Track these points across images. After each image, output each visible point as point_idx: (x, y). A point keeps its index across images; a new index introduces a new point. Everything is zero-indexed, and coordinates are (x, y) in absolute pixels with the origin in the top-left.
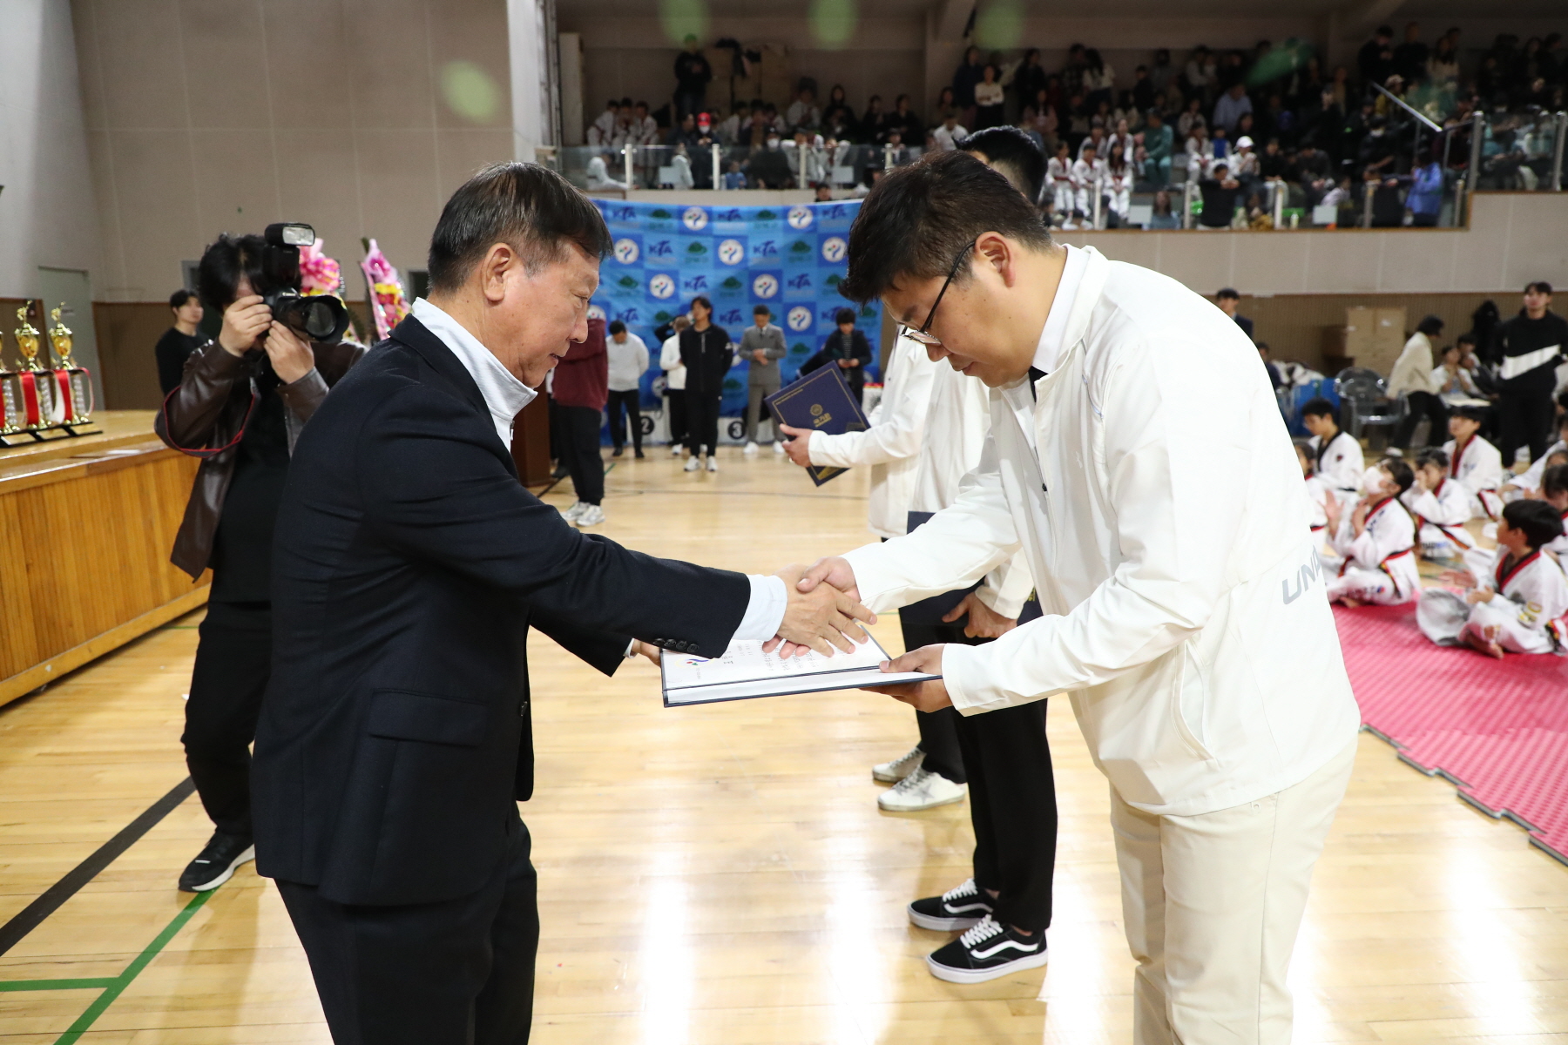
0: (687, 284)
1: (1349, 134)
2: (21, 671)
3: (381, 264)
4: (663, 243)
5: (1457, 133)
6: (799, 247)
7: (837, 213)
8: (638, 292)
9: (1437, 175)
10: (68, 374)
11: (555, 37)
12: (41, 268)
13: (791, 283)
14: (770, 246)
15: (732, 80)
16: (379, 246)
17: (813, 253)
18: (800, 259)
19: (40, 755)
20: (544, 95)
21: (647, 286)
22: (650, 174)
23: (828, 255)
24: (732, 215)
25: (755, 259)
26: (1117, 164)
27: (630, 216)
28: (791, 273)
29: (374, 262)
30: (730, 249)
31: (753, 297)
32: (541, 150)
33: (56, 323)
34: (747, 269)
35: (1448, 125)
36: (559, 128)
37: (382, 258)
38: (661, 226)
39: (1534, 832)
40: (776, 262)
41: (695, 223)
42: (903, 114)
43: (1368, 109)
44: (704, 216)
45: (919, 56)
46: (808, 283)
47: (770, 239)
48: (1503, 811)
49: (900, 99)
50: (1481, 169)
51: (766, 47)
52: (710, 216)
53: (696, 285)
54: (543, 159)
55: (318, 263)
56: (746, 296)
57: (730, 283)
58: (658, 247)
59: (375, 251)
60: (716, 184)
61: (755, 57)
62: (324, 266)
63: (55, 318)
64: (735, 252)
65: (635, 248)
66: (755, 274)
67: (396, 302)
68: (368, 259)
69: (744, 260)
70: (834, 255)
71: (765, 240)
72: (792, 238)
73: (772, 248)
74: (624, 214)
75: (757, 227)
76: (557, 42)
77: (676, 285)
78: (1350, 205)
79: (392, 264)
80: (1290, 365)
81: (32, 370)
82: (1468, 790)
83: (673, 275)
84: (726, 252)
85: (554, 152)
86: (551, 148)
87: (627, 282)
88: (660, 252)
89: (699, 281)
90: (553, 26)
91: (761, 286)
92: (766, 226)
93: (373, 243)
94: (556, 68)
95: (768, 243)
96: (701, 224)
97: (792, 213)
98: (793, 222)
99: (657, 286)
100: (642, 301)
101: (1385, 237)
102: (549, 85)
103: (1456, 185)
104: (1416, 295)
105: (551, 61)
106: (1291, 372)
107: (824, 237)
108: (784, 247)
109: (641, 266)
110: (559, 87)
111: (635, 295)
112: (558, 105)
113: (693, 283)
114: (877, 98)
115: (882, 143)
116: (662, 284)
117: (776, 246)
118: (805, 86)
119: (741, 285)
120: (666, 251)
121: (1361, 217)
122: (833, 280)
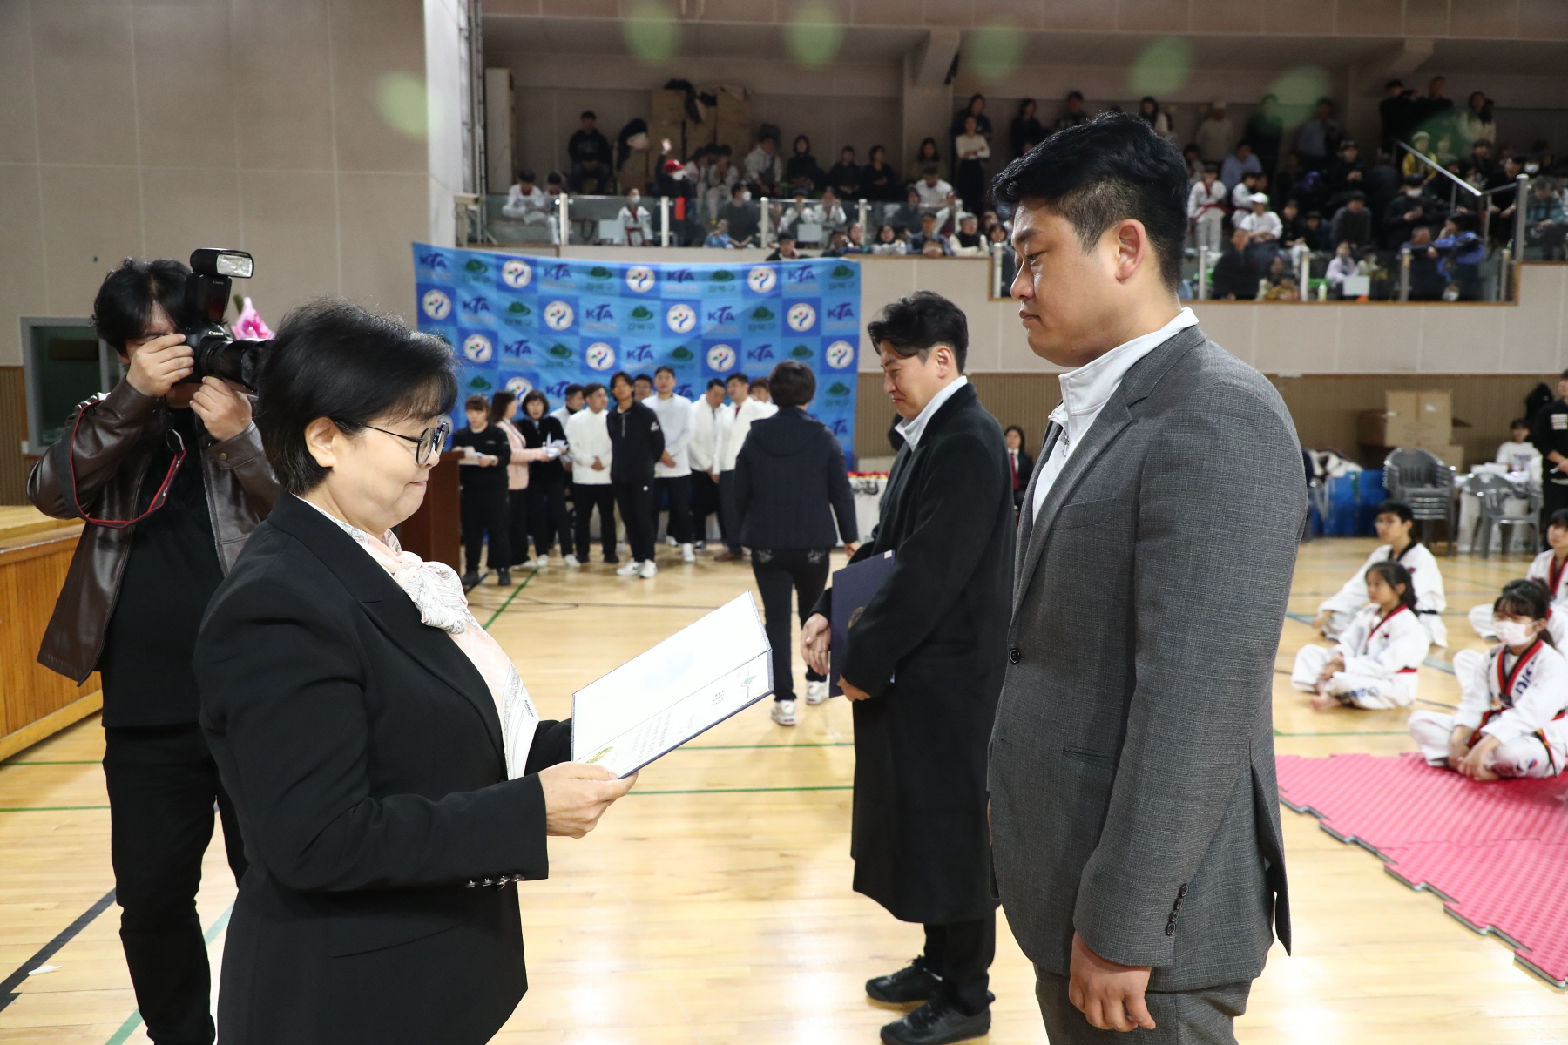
0: (630, 355)
3: (256, 328)
4: (602, 307)
6: (761, 313)
7: (804, 276)
8: (572, 362)
11: (481, 73)
13: (751, 355)
14: (727, 311)
15: (684, 124)
16: (255, 305)
17: (777, 320)
18: (762, 327)
20: (467, 136)
22: (588, 229)
23: (794, 324)
24: (683, 276)
25: (708, 326)
27: (563, 275)
28: (751, 344)
29: (247, 324)
30: (681, 315)
31: (706, 370)
32: (462, 198)
34: (699, 337)
36: (483, 174)
37: (258, 320)
38: (600, 286)
40: (732, 330)
41: (640, 285)
42: (878, 166)
44: (651, 276)
45: (895, 104)
46: (770, 354)
47: (727, 305)
49: (874, 149)
50: (1528, 237)
51: (723, 90)
52: (658, 275)
53: (640, 355)
54: (463, 209)
56: (698, 369)
57: (680, 353)
58: (597, 311)
61: (710, 101)
64: (686, 319)
65: (569, 312)
66: (709, 344)
69: (697, 328)
70: (801, 324)
71: (722, 305)
72: (752, 304)
73: (729, 314)
74: (557, 273)
75: (712, 289)
76: (484, 78)
77: (617, 355)
78: (1383, 275)
83: (614, 343)
84: (676, 318)
85: (476, 201)
86: (472, 196)
87: (559, 351)
88: (599, 317)
89: (644, 351)
90: (478, 60)
91: (715, 358)
92: (722, 289)
93: (247, 302)
94: (482, 107)
95: (724, 309)
96: (648, 284)
97: (753, 274)
98: (754, 284)
99: (594, 356)
100: (577, 373)
101: (1424, 311)
102: (473, 126)
103: (1501, 255)
104: (1462, 377)
105: (476, 100)
106: (1324, 462)
107: (789, 304)
108: (744, 313)
109: (576, 333)
110: (485, 128)
111: (569, 367)
112: (483, 149)
113: (636, 354)
114: (849, 149)
115: (855, 199)
116: (600, 353)
117: (735, 311)
118: (767, 134)
119: (692, 356)
120: (605, 316)
121: (1397, 288)
122: (800, 352)
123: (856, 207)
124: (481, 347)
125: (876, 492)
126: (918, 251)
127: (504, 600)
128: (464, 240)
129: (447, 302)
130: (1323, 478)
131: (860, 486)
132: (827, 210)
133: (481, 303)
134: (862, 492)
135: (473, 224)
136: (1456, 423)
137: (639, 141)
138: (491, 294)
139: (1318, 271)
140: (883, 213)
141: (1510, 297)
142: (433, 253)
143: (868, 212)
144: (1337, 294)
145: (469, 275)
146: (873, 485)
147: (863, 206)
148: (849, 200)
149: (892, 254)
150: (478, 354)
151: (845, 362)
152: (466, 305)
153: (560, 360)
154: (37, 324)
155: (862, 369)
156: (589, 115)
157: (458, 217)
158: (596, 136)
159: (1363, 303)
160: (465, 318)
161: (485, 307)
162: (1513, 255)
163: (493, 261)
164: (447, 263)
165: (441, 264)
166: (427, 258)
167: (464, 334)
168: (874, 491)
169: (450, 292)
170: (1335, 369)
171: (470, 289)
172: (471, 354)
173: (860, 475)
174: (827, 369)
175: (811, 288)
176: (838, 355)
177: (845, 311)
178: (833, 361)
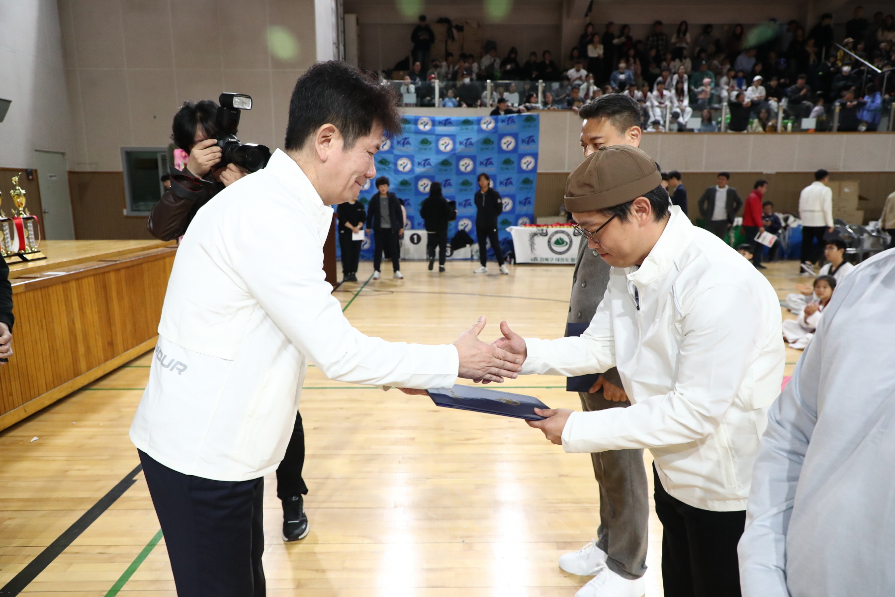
0: (419, 164)
1: (821, 75)
5: (890, 74)
6: (487, 142)
7: (510, 122)
8: (390, 168)
9: (879, 100)
10: (22, 220)
11: (342, 16)
12: (36, 151)
13: (481, 163)
14: (469, 141)
15: (446, 42)
17: (495, 145)
18: (487, 149)
20: (335, 50)
21: (396, 164)
23: (504, 147)
24: (447, 122)
25: (460, 148)
26: (680, 93)
28: (482, 158)
30: (445, 143)
31: (459, 172)
33: (15, 186)
34: (455, 154)
35: (885, 69)
40: (472, 151)
42: (547, 62)
43: (832, 60)
44: (430, 123)
45: (558, 28)
46: (491, 163)
47: (470, 137)
49: (546, 52)
51: (467, 23)
52: (434, 123)
53: (424, 164)
56: (454, 171)
57: (445, 163)
58: (402, 141)
60: (437, 105)
61: (460, 29)
64: (448, 145)
65: (388, 142)
66: (460, 158)
69: (454, 149)
70: (508, 147)
71: (466, 138)
72: (482, 136)
73: (470, 142)
75: (462, 129)
76: (344, 19)
77: (413, 164)
78: (824, 117)
80: (786, 215)
83: (411, 158)
84: (443, 144)
87: (383, 162)
88: (404, 144)
89: (426, 162)
90: (341, 9)
91: (463, 165)
92: (467, 129)
94: (343, 34)
95: (468, 140)
96: (428, 128)
97: (483, 122)
98: (484, 126)
99: (401, 165)
100: (392, 173)
102: (339, 45)
104: (865, 173)
105: (340, 30)
106: (786, 220)
107: (501, 136)
108: (478, 141)
109: (392, 153)
110: (344, 46)
111: (388, 170)
112: (343, 57)
113: (422, 163)
114: (534, 54)
115: (537, 80)
116: (404, 163)
117: (473, 141)
118: (490, 47)
119: (451, 164)
120: (407, 144)
121: (831, 125)
122: (507, 162)
123: (537, 84)
125: (546, 235)
126: (570, 107)
127: (359, 289)
130: (785, 228)
131: (538, 232)
134: (539, 235)
136: (861, 198)
140: (550, 87)
144: (798, 129)
146: (545, 231)
147: (541, 84)
148: (532, 80)
151: (531, 167)
153: (384, 167)
154: (129, 150)
155: (539, 171)
159: (811, 133)
168: (545, 234)
170: (795, 170)
173: (538, 226)
174: (521, 171)
175: (514, 128)
176: (527, 163)
177: (531, 140)
178: (524, 167)
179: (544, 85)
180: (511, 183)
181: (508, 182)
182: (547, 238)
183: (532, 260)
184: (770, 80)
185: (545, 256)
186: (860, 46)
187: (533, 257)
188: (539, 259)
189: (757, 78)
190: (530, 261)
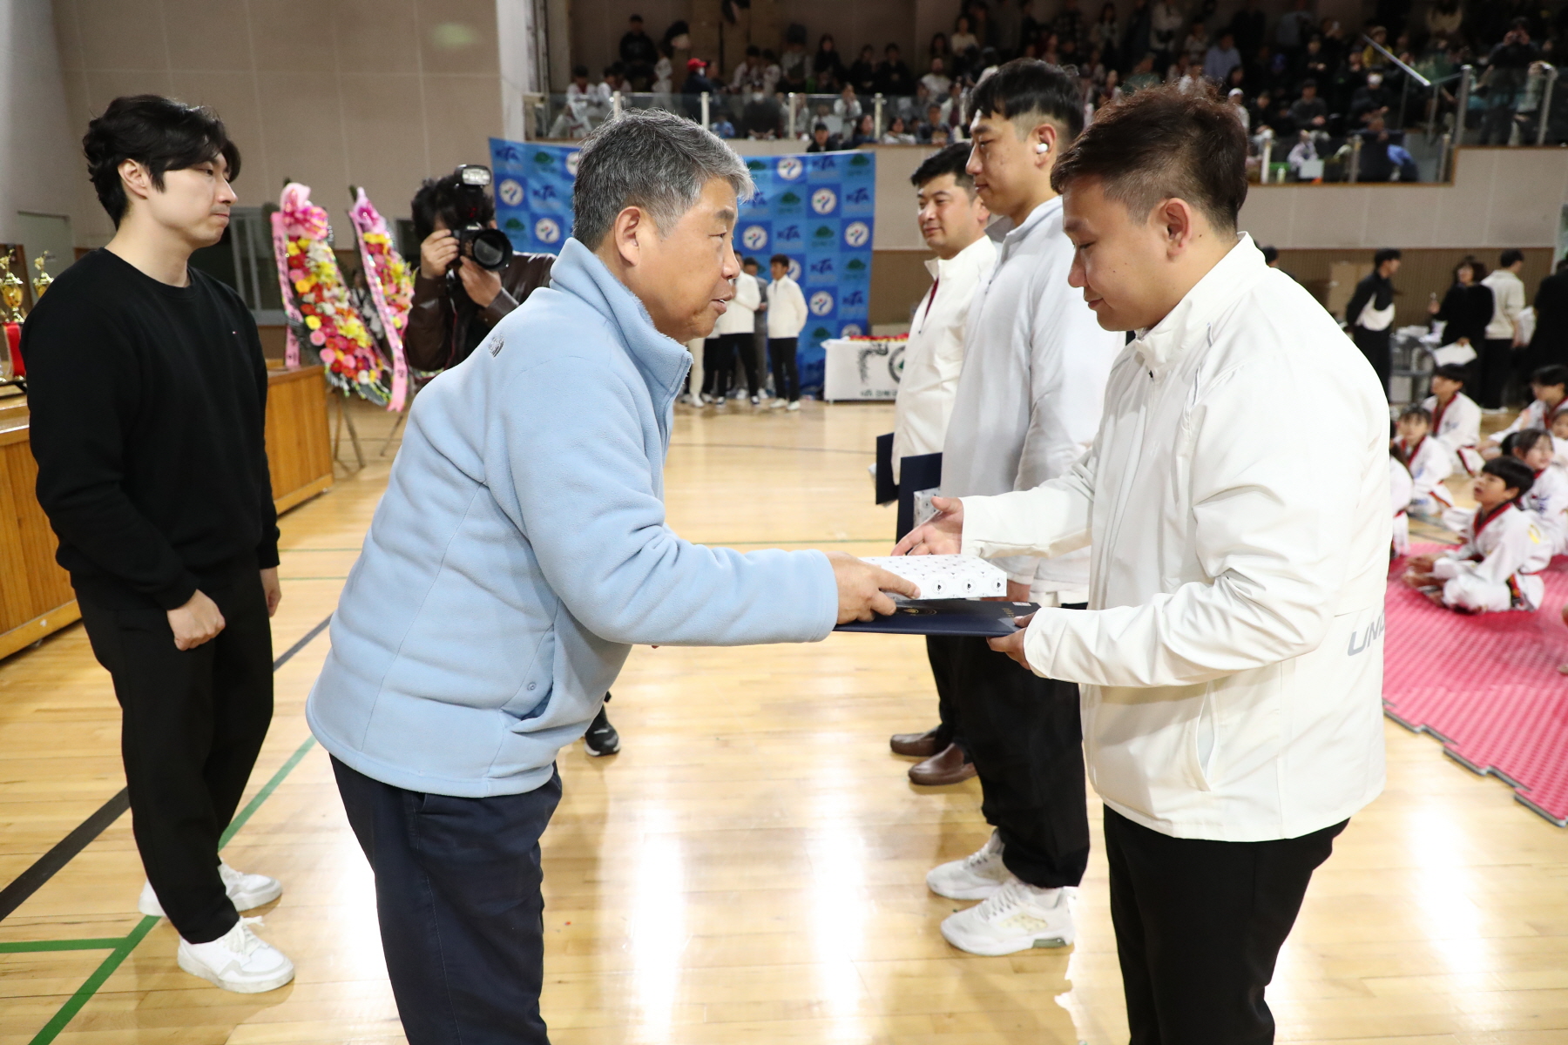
1: (1342, 84)
2: (16, 626)
3: (369, 213)
5: (1445, 88)
6: (788, 198)
7: (826, 165)
12: (20, 213)
13: (780, 235)
14: (760, 197)
15: (721, 26)
16: (367, 194)
17: (803, 204)
18: (789, 210)
19: (38, 711)
20: (531, 40)
23: (818, 207)
28: (781, 225)
29: (362, 211)
32: (529, 97)
33: (40, 272)
35: (1437, 80)
36: (546, 73)
37: (370, 207)
39: (1520, 789)
40: (764, 213)
42: (893, 64)
46: (797, 235)
47: (760, 190)
48: (1489, 768)
49: (889, 48)
50: (1468, 121)
54: (529, 107)
55: (305, 212)
59: (363, 200)
61: (744, 3)
62: (312, 215)
63: (39, 267)
66: (744, 225)
67: (385, 251)
68: (356, 208)
70: (823, 206)
71: (755, 191)
72: (782, 189)
73: (762, 199)
79: (381, 213)
81: (16, 321)
82: (1454, 747)
85: (542, 100)
86: (538, 95)
91: (750, 238)
93: (361, 192)
94: (543, 12)
95: (757, 196)
97: (782, 164)
98: (783, 172)
101: (1370, 192)
102: (536, 29)
103: (1442, 140)
105: (538, 6)
107: (814, 189)
108: (773, 199)
110: (547, 32)
112: (545, 50)
114: (868, 48)
115: (872, 93)
117: (766, 197)
118: (795, 35)
121: (1346, 171)
122: (823, 232)
123: (873, 101)
124: (549, 230)
125: (886, 353)
126: (927, 141)
128: (532, 134)
129: (519, 190)
131: (873, 348)
132: (846, 103)
133: (549, 191)
134: (874, 353)
135: (539, 120)
137: (681, 42)
138: (556, 182)
139: (1279, 156)
140: (896, 106)
141: (1447, 177)
142: (507, 145)
143: (884, 107)
144: (1294, 177)
145: (538, 166)
146: (883, 347)
147: (879, 101)
148: (865, 94)
149: (904, 144)
150: (548, 235)
151: (862, 241)
152: (536, 193)
155: (876, 246)
156: (636, 19)
157: (526, 114)
158: (642, 37)
160: (536, 204)
161: (553, 194)
162: (1452, 140)
163: (558, 153)
164: (519, 155)
165: (514, 157)
166: (502, 151)
167: (535, 218)
169: (522, 182)
170: (1289, 244)
171: (539, 179)
172: (542, 236)
173: (873, 338)
174: (845, 247)
175: (832, 175)
176: (855, 234)
177: (862, 195)
178: (851, 240)
179: (884, 101)
180: (830, 268)
181: (825, 266)
182: (886, 359)
183: (862, 394)
184: (1257, 96)
185: (884, 388)
186: (1402, 40)
187: (865, 388)
188: (874, 392)
189: (1235, 91)
190: (859, 396)
